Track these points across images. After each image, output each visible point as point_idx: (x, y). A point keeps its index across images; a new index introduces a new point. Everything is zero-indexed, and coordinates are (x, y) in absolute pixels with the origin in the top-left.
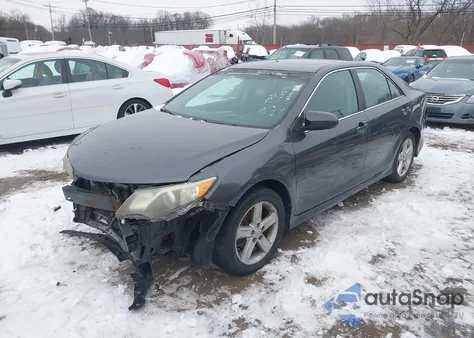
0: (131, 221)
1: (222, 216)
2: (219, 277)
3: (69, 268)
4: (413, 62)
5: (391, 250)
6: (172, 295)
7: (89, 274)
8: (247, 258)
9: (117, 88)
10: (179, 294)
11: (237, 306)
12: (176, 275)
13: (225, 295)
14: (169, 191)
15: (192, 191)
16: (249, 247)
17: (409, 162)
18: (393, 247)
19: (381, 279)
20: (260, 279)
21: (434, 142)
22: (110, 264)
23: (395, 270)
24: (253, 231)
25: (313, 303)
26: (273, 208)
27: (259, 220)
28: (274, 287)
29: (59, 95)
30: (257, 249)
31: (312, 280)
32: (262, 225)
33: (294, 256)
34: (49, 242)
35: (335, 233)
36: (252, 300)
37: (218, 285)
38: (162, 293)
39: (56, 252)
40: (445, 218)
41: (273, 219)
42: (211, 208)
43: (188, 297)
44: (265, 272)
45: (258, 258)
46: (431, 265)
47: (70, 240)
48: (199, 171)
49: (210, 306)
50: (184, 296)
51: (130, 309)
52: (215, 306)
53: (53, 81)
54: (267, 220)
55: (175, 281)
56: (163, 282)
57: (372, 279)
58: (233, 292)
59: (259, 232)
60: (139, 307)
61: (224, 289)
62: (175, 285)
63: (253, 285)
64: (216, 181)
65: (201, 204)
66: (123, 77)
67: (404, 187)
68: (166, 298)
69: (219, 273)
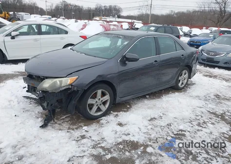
0: (43, 92)
1: (80, 93)
2: (82, 119)
3: (22, 110)
4: (212, 36)
5: (161, 117)
6: (59, 124)
7: (29, 113)
8: (93, 112)
9: (62, 38)
10: (62, 124)
11: (84, 131)
12: (64, 117)
13: (81, 126)
14: (57, 80)
15: (67, 81)
16: (95, 108)
17: (186, 81)
18: (162, 115)
19: (150, 127)
20: (98, 122)
21: (207, 74)
22: (38, 111)
23: (158, 124)
24: (97, 102)
25: (116, 133)
26: (107, 93)
27: (100, 97)
28: (103, 125)
29: (36, 40)
30: (99, 110)
31: (120, 124)
32: (101, 99)
33: (117, 115)
34: (16, 100)
35: (139, 107)
36: (91, 129)
37: (80, 123)
38: (56, 123)
39: (19, 104)
40: (192, 106)
41: (107, 97)
42: (75, 89)
43: (66, 125)
44: (101, 120)
45: (99, 113)
46: (175, 124)
47: (26, 100)
48: (72, 73)
49: (73, 129)
50: (64, 125)
51: (40, 127)
52: (75, 130)
53: (35, 34)
54: (104, 98)
55: (63, 119)
56: (57, 119)
57: (146, 126)
58: (85, 126)
59: (99, 102)
60: (44, 127)
61: (82, 124)
62: (62, 121)
63: (94, 124)
64: (78, 78)
65: (70, 87)
66: (65, 34)
67: (181, 92)
68: (57, 125)
69: (82, 118)
